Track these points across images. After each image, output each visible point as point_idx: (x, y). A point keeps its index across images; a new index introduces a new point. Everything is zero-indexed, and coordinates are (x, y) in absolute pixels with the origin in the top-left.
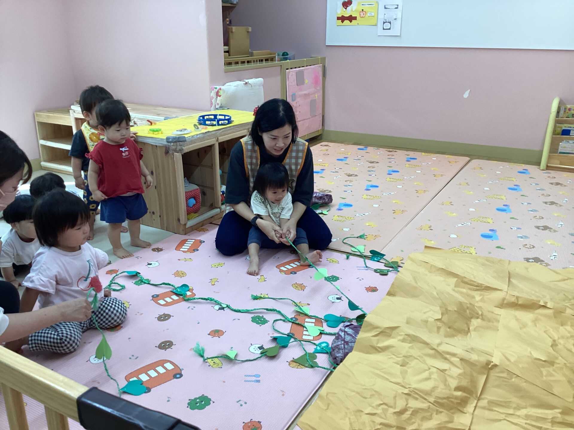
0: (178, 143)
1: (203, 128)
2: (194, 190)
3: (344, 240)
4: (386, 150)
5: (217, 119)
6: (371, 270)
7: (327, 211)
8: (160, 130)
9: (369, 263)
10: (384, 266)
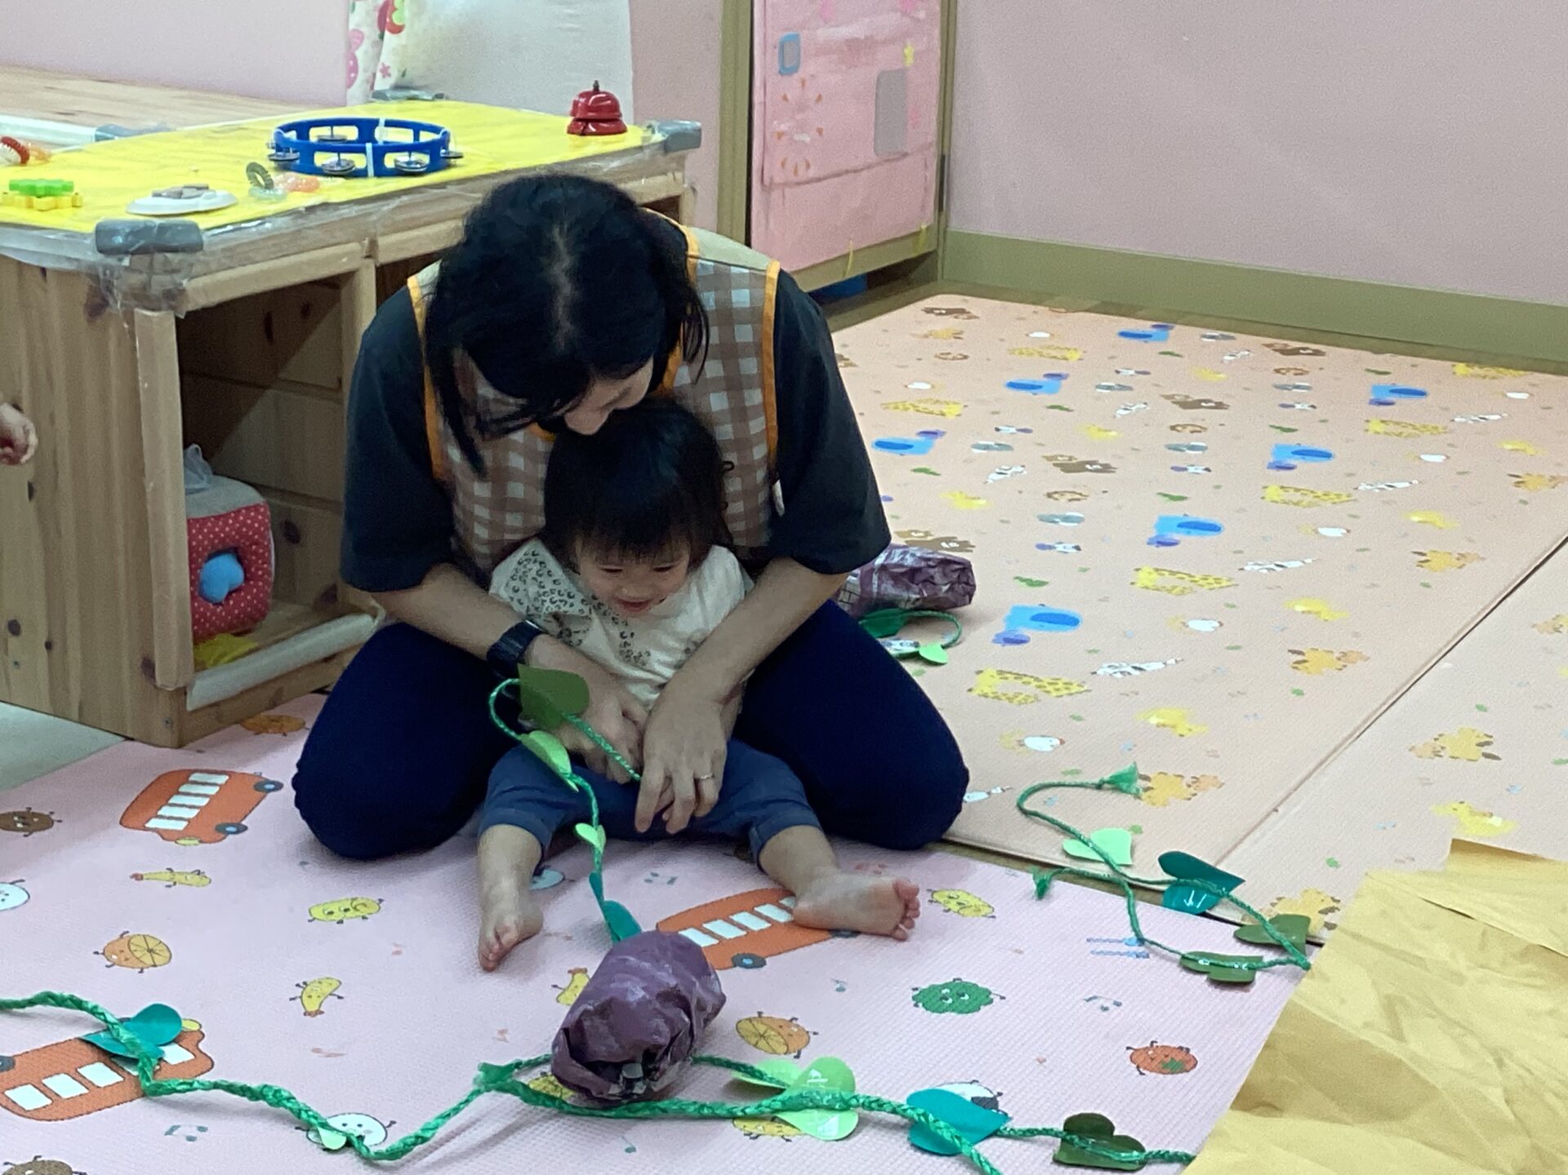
0: (159, 257)
1: (295, 188)
2: (238, 512)
3: (1024, 797)
4: (1268, 346)
5: (374, 141)
6: (1163, 957)
7: (944, 647)
8: (68, 188)
9: (1157, 920)
10: (1233, 941)
